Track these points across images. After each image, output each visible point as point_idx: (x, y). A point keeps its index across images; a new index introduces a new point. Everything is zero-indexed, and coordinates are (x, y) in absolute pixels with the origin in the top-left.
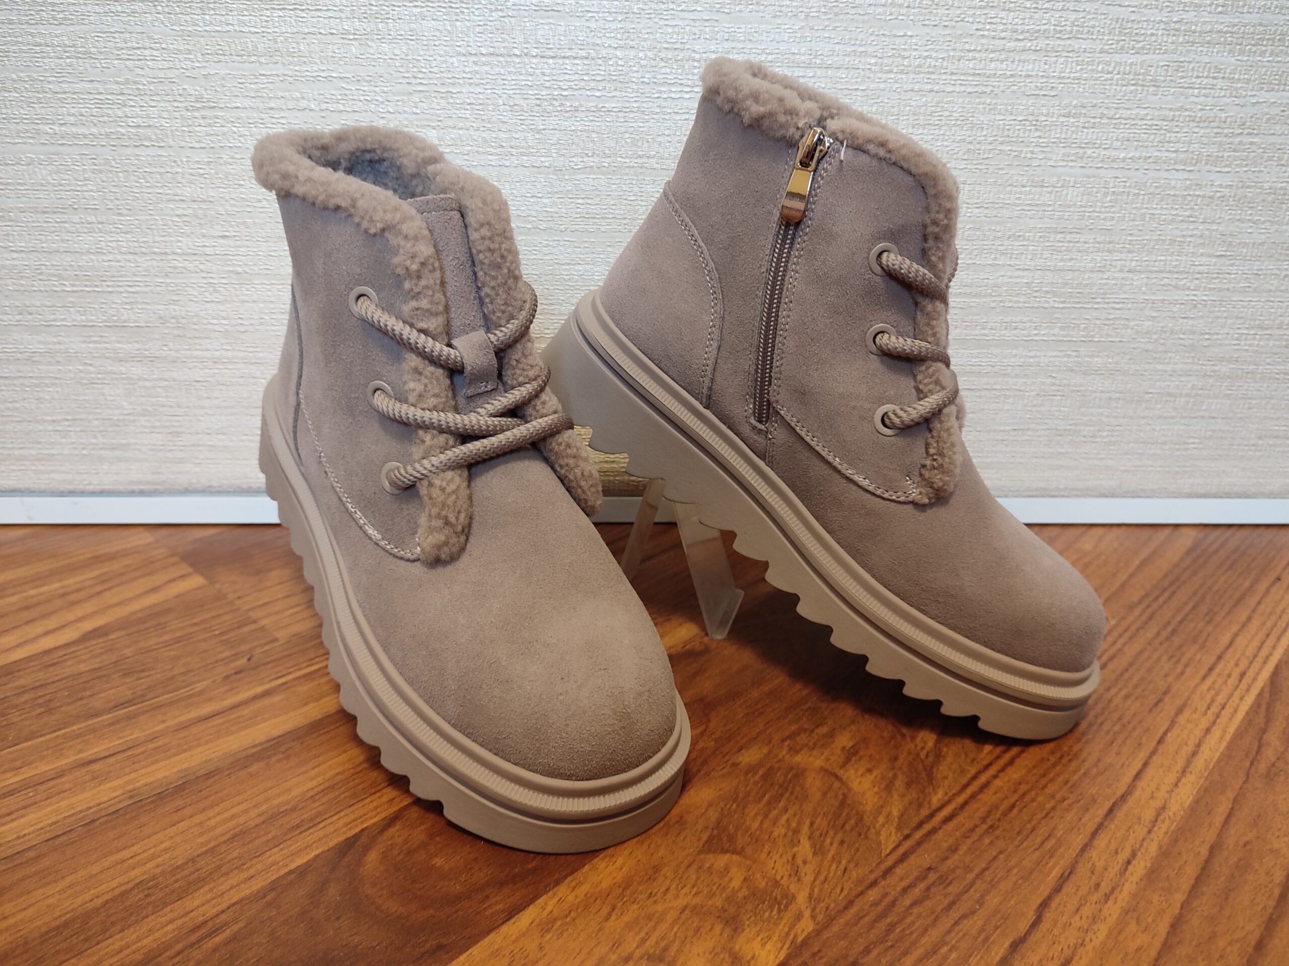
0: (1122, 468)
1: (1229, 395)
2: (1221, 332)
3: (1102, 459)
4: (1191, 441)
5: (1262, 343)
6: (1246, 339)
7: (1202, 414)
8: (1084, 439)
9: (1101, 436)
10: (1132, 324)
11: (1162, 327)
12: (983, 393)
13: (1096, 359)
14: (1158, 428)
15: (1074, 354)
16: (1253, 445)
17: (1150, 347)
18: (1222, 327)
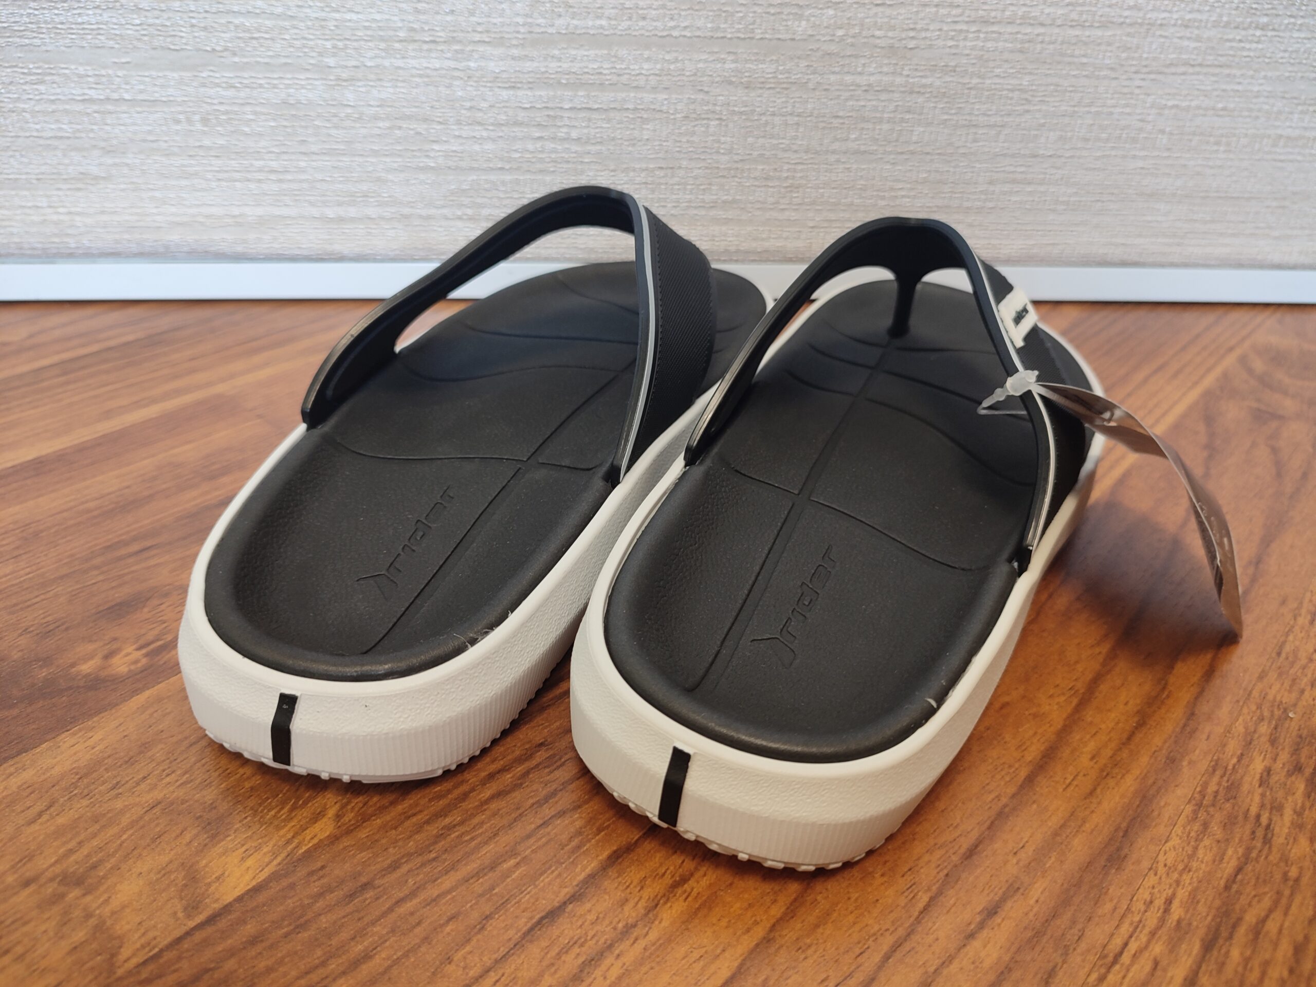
0: (811, 224)
1: (946, 120)
2: (931, 28)
3: (783, 210)
4: (900, 186)
5: (989, 45)
6: (965, 39)
7: (911, 148)
8: (756, 183)
9: (779, 178)
10: (807, 12)
11: (849, 19)
12: (612, 114)
13: (761, 66)
14: (855, 166)
15: (731, 57)
16: (981, 192)
17: (833, 48)
18: (933, 20)
